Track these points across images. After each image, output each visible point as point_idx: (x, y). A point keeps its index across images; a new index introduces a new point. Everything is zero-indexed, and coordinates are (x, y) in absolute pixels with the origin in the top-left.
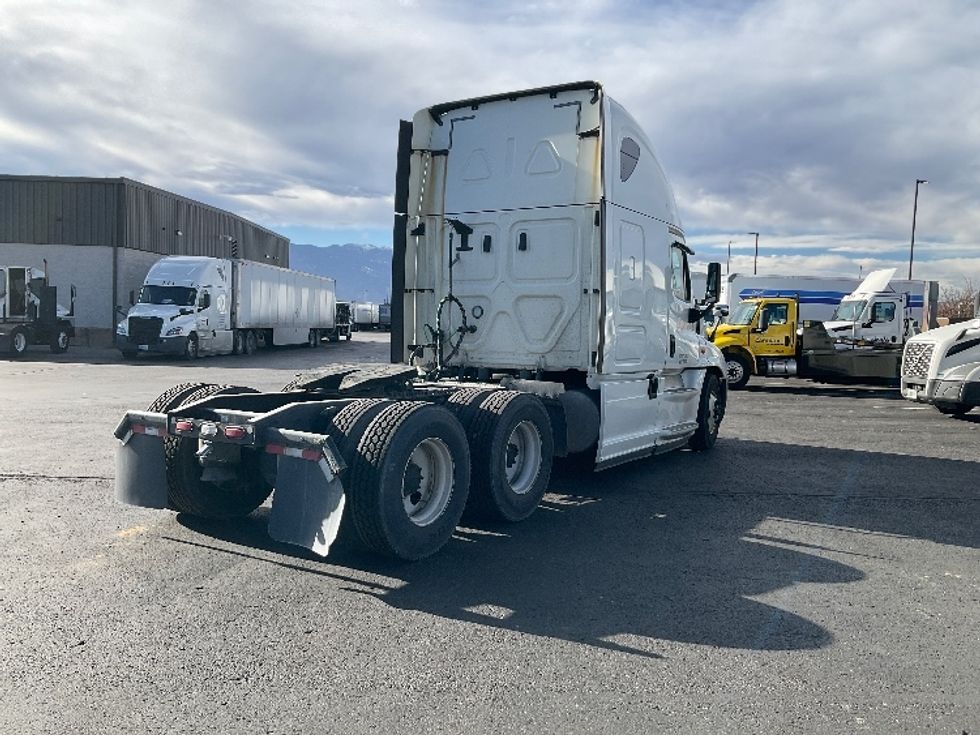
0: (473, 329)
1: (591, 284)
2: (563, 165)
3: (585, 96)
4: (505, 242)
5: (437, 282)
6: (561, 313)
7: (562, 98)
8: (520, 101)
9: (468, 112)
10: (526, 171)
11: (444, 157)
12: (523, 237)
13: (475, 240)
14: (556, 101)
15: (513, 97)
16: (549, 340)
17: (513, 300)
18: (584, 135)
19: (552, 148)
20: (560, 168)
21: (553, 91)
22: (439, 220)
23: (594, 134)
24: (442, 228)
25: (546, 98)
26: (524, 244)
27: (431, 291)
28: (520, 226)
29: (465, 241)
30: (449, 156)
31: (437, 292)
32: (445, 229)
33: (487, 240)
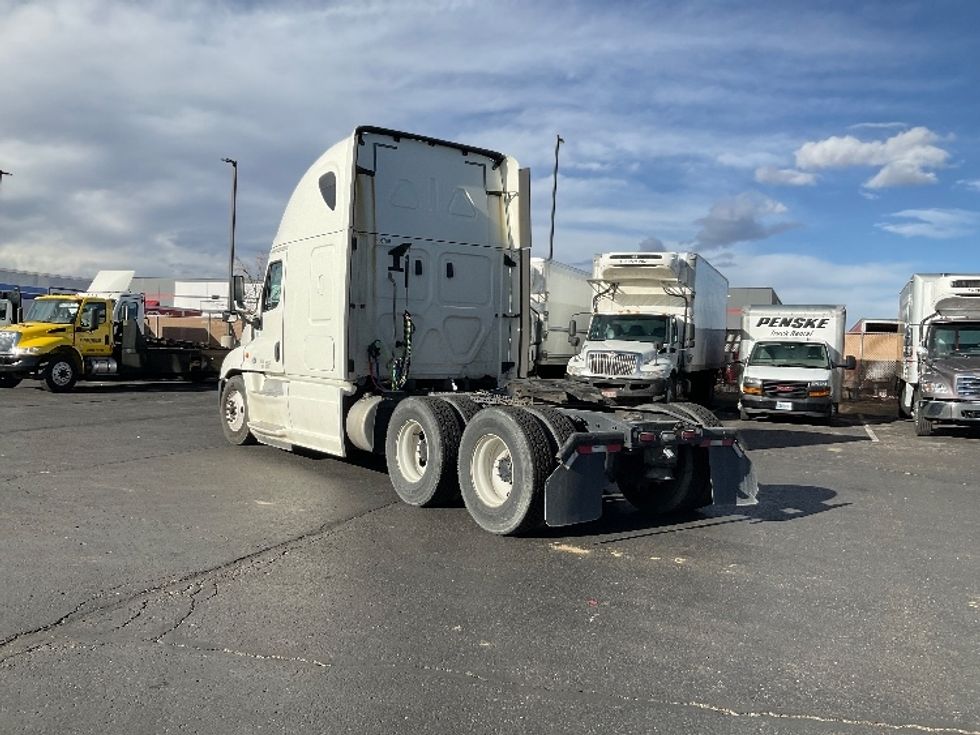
1: (501, 310)
2: (477, 214)
3: (489, 163)
4: (434, 268)
5: (369, 298)
6: (480, 331)
7: (471, 157)
8: (437, 148)
9: (390, 141)
10: (449, 210)
11: (370, 178)
12: (450, 267)
14: (466, 158)
15: (433, 142)
16: (472, 351)
17: (442, 319)
18: (490, 193)
19: (467, 196)
20: (475, 214)
21: (465, 150)
22: (371, 237)
23: (498, 194)
24: (375, 247)
25: (459, 153)
26: (450, 272)
27: (363, 306)
28: (446, 256)
29: (397, 262)
30: (376, 178)
31: (369, 308)
32: (377, 248)
33: (418, 264)
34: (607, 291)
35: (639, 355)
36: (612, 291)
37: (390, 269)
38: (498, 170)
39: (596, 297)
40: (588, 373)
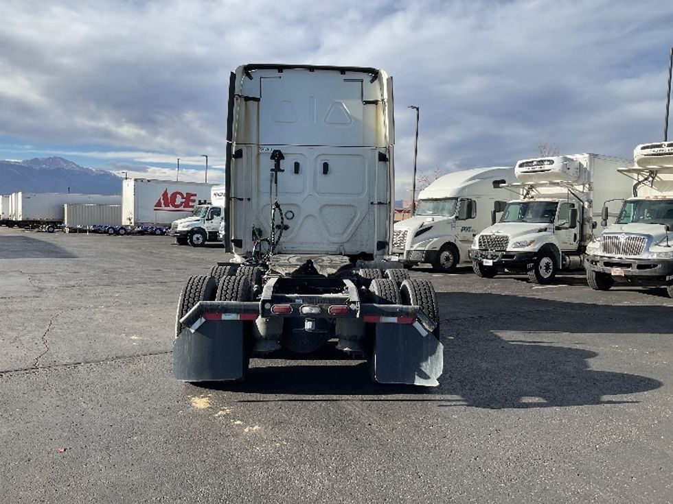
0: (286, 228)
1: (376, 198)
2: (353, 121)
3: (367, 78)
4: (311, 166)
5: (254, 193)
6: (355, 216)
7: (349, 75)
8: (316, 72)
9: (275, 73)
10: (325, 122)
11: (256, 103)
12: (326, 165)
13: (287, 164)
14: (344, 77)
15: (311, 68)
16: (346, 235)
17: (318, 207)
18: (367, 102)
19: (344, 108)
20: (351, 121)
21: (343, 70)
22: (255, 148)
23: (375, 102)
24: (258, 155)
25: (338, 74)
26: (326, 168)
27: (249, 199)
28: (322, 158)
29: (277, 165)
30: (260, 102)
31: (254, 200)
32: (260, 155)
33: (297, 166)
34: (646, 179)
35: (649, 237)
36: (651, 179)
37: (272, 170)
38: (376, 82)
39: (637, 185)
40: (600, 253)
